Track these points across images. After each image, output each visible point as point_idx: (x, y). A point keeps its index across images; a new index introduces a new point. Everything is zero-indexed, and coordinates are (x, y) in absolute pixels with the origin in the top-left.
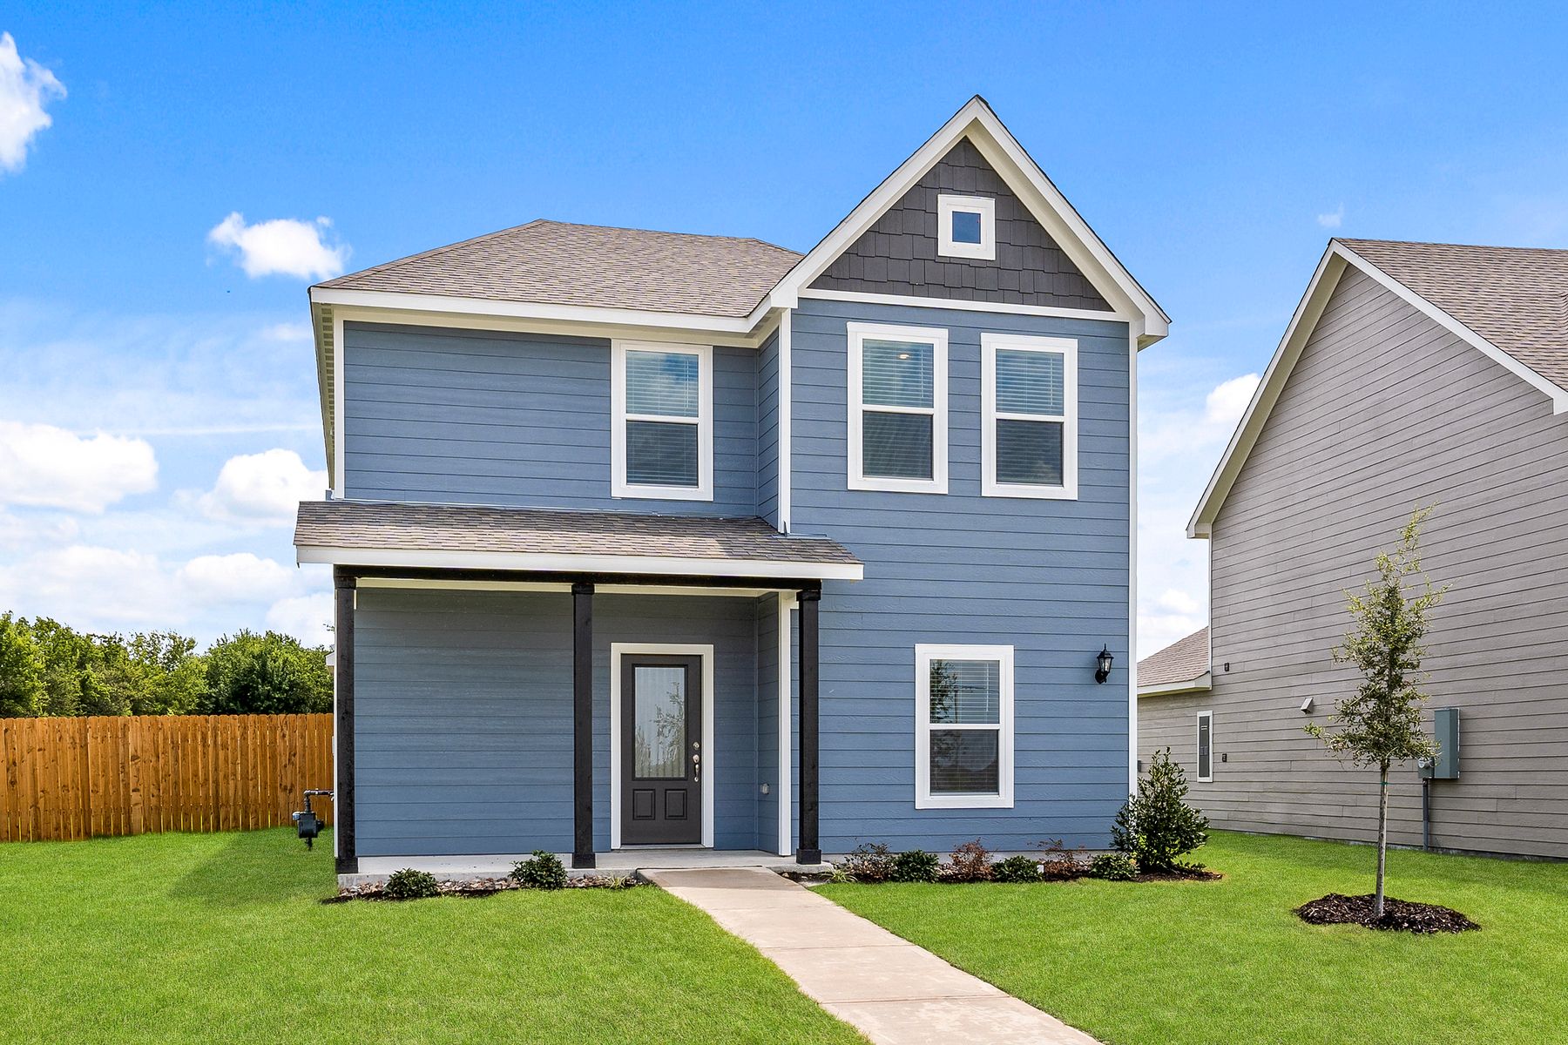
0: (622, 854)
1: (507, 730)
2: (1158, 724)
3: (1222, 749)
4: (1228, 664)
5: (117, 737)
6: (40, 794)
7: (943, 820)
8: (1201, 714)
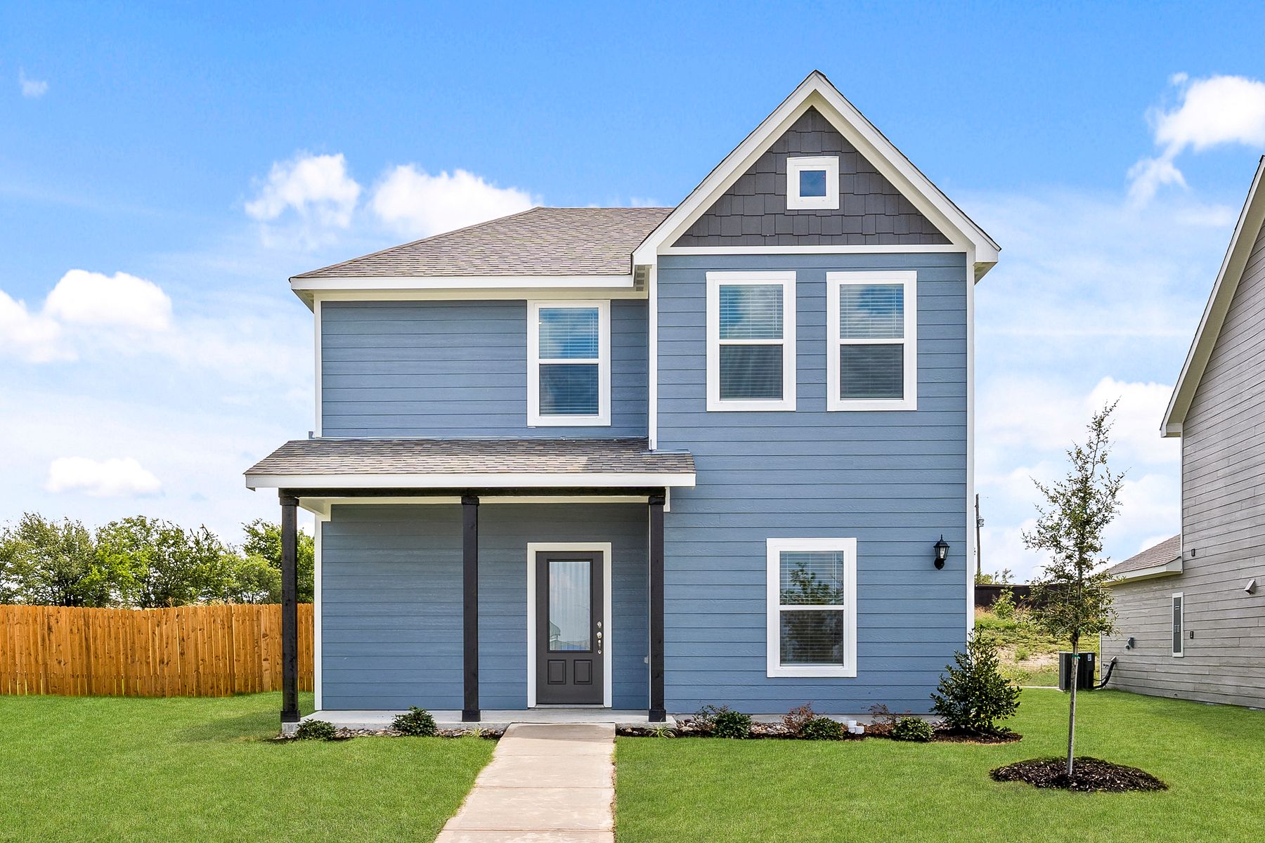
0: (537, 711)
1: (444, 613)
2: (1145, 604)
3: (1190, 627)
4: (1194, 550)
5: (253, 620)
6: (201, 662)
7: (792, 687)
8: (1175, 595)
